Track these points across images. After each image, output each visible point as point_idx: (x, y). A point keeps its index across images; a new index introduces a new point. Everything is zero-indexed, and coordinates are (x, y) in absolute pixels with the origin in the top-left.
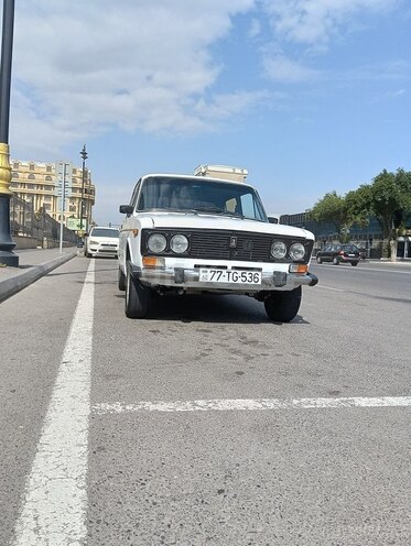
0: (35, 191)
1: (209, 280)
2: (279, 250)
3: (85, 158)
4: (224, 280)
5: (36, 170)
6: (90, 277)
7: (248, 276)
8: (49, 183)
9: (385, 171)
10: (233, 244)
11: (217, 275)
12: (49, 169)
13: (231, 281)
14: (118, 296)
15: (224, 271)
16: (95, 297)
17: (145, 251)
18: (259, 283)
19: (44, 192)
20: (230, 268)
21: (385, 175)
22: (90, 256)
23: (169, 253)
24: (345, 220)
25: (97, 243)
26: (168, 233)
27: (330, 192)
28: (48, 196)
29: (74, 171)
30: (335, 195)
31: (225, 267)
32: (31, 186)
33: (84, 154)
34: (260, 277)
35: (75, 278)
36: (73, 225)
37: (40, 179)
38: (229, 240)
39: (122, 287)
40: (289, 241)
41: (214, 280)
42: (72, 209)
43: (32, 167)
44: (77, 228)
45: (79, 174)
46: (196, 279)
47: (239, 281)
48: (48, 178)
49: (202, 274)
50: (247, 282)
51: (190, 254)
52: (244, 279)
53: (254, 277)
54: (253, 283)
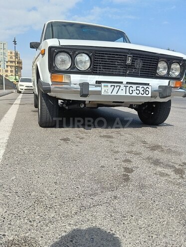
1: (110, 94)
2: (162, 68)
3: (15, 44)
4: (122, 93)
6: (18, 101)
7: (141, 90)
10: (129, 62)
13: (128, 94)
14: (34, 111)
15: (122, 86)
17: (52, 69)
18: (150, 95)
20: (125, 83)
22: (20, 92)
23: (74, 70)
25: (23, 86)
29: (11, 53)
31: (122, 83)
33: (15, 42)
34: (150, 90)
35: (8, 102)
36: (12, 79)
38: (126, 58)
39: (36, 106)
41: (114, 93)
42: (11, 71)
44: (14, 81)
45: (14, 54)
46: (99, 93)
47: (134, 94)
49: (104, 89)
50: (140, 95)
51: (92, 71)
52: (138, 92)
53: (145, 91)
54: (145, 95)
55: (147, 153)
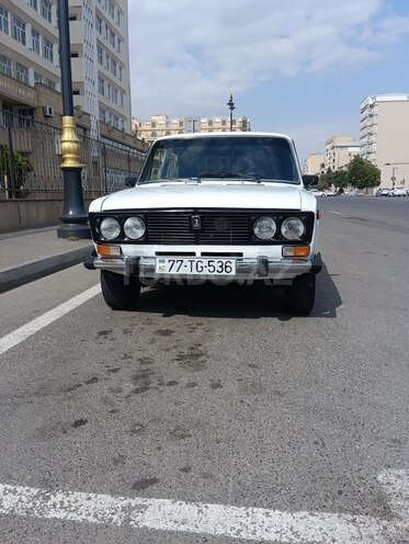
1: (167, 272)
2: (266, 228)
3: (232, 108)
4: (185, 271)
7: (217, 266)
10: (197, 225)
11: (177, 265)
13: (195, 272)
15: (188, 260)
18: (233, 273)
20: (198, 254)
31: (193, 254)
33: (231, 104)
34: (233, 266)
38: (191, 221)
40: (281, 216)
41: (174, 272)
46: (152, 269)
47: (205, 272)
49: (158, 265)
50: (216, 273)
52: (212, 269)
53: (224, 267)
54: (224, 273)
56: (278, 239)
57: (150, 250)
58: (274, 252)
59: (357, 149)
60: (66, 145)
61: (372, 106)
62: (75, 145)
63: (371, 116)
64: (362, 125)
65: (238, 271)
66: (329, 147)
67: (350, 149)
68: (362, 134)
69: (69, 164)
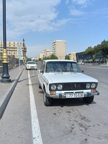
0: (11, 49)
1: (69, 97)
3: (24, 41)
4: (73, 97)
5: (11, 44)
6: (30, 82)
8: (14, 47)
9: (104, 40)
11: (71, 96)
12: (14, 43)
13: (75, 97)
16: (34, 94)
19: (13, 49)
20: (74, 93)
21: (104, 41)
23: (57, 90)
24: (94, 54)
25: (29, 66)
26: (57, 85)
27: (90, 46)
28: (14, 51)
30: (91, 47)
32: (10, 48)
33: (24, 40)
34: (83, 95)
36: (22, 58)
37: (12, 46)
38: (74, 85)
40: (91, 83)
41: (71, 97)
43: (10, 43)
45: (22, 44)
47: (78, 97)
48: (14, 46)
49: (67, 96)
50: (80, 97)
51: (63, 90)
52: (79, 96)
53: (82, 95)
54: (81, 97)
55: (80, 121)
56: (90, 88)
57: (63, 92)
58: (89, 91)
59: (52, 52)
60: (4, 57)
61: (55, 42)
62: (7, 57)
63: (55, 45)
64: (53, 47)
65: (84, 96)
66: (45, 51)
67: (50, 52)
68: (53, 49)
69: (5, 62)
